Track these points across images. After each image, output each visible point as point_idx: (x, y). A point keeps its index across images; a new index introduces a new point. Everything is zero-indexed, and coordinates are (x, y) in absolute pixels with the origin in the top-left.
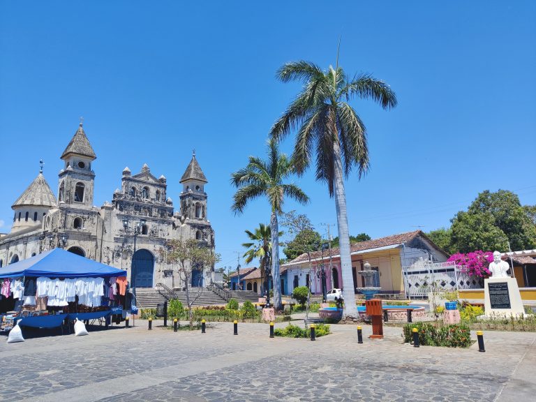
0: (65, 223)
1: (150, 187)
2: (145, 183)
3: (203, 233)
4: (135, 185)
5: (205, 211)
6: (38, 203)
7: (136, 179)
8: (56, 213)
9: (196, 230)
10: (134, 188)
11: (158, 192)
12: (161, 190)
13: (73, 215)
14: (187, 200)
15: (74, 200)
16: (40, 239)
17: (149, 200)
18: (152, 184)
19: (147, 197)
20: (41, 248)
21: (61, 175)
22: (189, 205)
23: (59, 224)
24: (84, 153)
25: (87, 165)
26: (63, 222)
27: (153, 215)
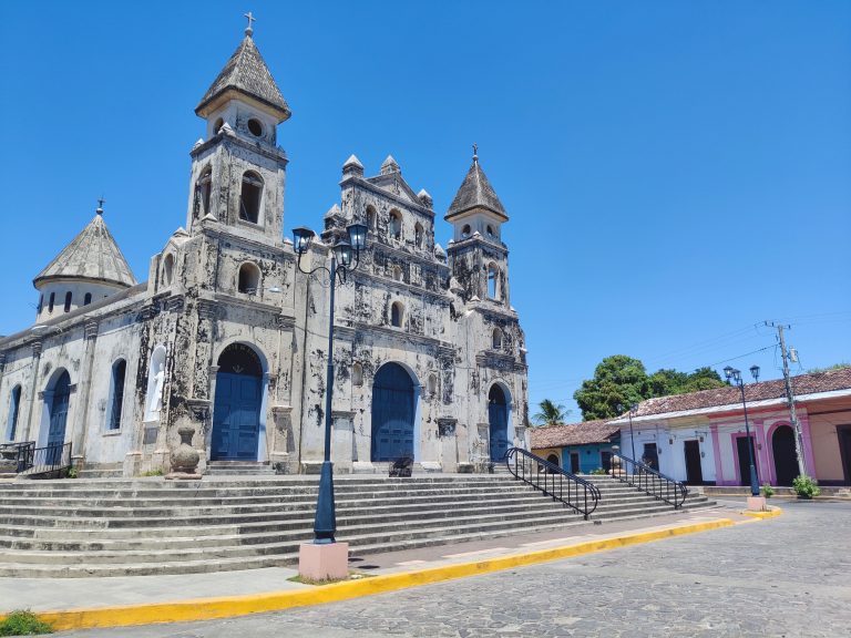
0: (216, 274)
1: (403, 211)
2: (393, 200)
3: (505, 334)
4: (373, 200)
5: (506, 285)
6: (94, 273)
7: (376, 186)
8: (193, 245)
9: (493, 326)
10: (370, 210)
11: (418, 228)
12: (425, 223)
13: (237, 254)
14: (469, 255)
15: (237, 215)
16: (140, 319)
17: (402, 243)
18: (407, 207)
19: (397, 236)
20: (144, 343)
21: (198, 153)
22: (476, 268)
23: (200, 275)
24: (264, 96)
25: (267, 130)
26: (211, 269)
27: (412, 279)
